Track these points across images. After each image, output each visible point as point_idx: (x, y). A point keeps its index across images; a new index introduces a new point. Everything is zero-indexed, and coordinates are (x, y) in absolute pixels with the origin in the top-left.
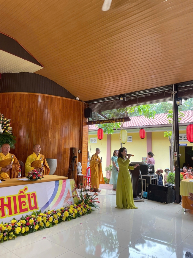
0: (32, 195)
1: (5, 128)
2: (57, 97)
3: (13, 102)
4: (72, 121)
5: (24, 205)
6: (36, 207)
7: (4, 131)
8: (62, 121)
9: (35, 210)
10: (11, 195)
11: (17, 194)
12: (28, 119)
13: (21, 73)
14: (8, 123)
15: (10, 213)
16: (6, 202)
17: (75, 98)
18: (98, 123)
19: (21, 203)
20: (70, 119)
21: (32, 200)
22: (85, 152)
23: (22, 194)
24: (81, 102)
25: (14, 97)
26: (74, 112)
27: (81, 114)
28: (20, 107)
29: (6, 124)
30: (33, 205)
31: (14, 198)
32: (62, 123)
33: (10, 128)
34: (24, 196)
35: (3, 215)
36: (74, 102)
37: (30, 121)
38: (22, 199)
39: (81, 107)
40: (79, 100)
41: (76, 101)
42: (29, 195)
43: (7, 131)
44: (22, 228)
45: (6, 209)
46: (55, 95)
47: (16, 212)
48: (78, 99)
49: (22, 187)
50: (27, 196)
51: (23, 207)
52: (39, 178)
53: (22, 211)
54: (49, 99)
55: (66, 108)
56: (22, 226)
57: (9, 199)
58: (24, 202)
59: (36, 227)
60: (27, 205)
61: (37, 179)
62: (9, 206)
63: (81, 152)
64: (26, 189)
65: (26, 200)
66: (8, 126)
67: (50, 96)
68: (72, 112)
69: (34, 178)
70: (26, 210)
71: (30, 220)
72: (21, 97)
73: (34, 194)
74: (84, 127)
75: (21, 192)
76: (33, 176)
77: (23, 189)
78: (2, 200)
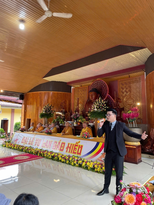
5: (76, 150)
6: (80, 154)
9: (79, 155)
10: (73, 143)
11: (75, 144)
15: (69, 152)
16: (70, 146)
21: (80, 149)
23: (77, 144)
30: (79, 152)
31: (73, 145)
35: (67, 151)
38: (76, 147)
42: (79, 146)
47: (71, 152)
49: (77, 141)
50: (78, 146)
51: (75, 151)
57: (71, 144)
58: (76, 149)
60: (77, 151)
62: (70, 148)
64: (79, 142)
70: (75, 153)
73: (82, 146)
77: (78, 142)
78: (69, 144)
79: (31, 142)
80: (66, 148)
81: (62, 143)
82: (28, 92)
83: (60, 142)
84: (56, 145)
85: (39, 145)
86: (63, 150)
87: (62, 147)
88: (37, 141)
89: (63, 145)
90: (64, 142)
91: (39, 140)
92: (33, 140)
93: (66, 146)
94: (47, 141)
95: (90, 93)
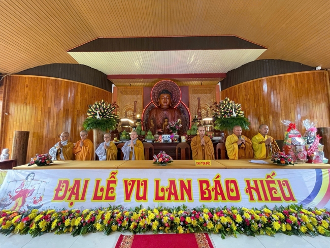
0: (284, 182)
1: (238, 112)
3: (239, 93)
4: (313, 97)
5: (275, 193)
6: (292, 198)
7: (237, 115)
8: (297, 99)
10: (258, 178)
11: (264, 179)
12: (255, 104)
13: (243, 66)
14: (239, 107)
15: (260, 199)
16: (252, 185)
17: (314, 68)
19: (271, 190)
20: (310, 95)
21: (285, 188)
23: (270, 179)
24: (324, 71)
25: (239, 88)
26: (315, 86)
27: (327, 86)
28: (246, 95)
29: (238, 108)
30: (288, 195)
31: (262, 182)
32: (298, 101)
33: (242, 112)
34: (273, 182)
35: (252, 199)
36: (314, 74)
37: (257, 106)
38: (272, 185)
39: (326, 77)
40: (321, 69)
41: (315, 71)
42: (279, 182)
43: (239, 115)
44: (281, 224)
45: (254, 193)
46: (284, 73)
47: (266, 199)
48: (319, 68)
49: (269, 172)
50: (277, 183)
51: (275, 195)
52: (290, 163)
53: (273, 199)
54: (277, 79)
55: (302, 83)
56: (281, 221)
57: (255, 182)
58: (274, 188)
59: (303, 229)
60: (279, 194)
61: (287, 164)
62: (257, 190)
64: (274, 174)
65: (277, 186)
66: (240, 110)
67: (277, 76)
68: (312, 86)
69: (283, 162)
70: (279, 199)
71: (291, 216)
72: (246, 87)
73: (286, 182)
75: (268, 177)
76: (281, 160)
77: (270, 174)
78: (248, 182)
79: (102, 190)
80: (247, 192)
81: (227, 182)
82: (16, 72)
83: (217, 179)
84: (210, 188)
85: (144, 198)
86: (237, 198)
87: (232, 191)
88: (129, 187)
89: (232, 186)
90: (230, 179)
91: (139, 182)
92: (112, 185)
93: (242, 187)
94: (172, 183)
95: (162, 95)
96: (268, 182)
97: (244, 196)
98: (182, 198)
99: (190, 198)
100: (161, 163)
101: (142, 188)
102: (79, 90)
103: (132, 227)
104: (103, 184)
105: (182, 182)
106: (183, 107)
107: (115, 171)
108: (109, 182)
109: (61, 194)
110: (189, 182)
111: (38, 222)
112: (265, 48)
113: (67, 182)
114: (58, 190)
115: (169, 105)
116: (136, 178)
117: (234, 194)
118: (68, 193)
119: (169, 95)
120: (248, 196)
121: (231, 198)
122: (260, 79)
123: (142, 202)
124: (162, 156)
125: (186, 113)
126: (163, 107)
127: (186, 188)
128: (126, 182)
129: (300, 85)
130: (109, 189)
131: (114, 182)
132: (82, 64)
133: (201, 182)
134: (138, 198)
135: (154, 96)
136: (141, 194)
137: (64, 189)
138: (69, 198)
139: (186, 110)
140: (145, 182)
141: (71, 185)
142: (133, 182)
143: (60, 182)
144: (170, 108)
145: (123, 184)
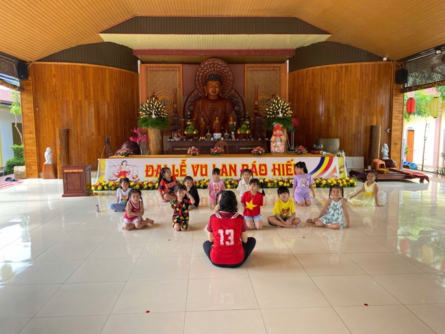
2: (353, 64)
4: (376, 91)
5: (290, 171)
10: (281, 163)
11: (285, 163)
15: (280, 174)
16: (277, 167)
17: (381, 59)
18: (415, 90)
19: (287, 169)
20: (373, 89)
22: (396, 130)
24: (391, 62)
26: (379, 79)
27: (391, 79)
28: (313, 84)
31: (283, 165)
34: (291, 165)
35: (275, 174)
36: (380, 65)
38: (289, 167)
39: (391, 69)
40: (388, 60)
41: (381, 62)
45: (277, 172)
46: (351, 62)
47: (284, 174)
48: (385, 59)
49: (289, 159)
51: (289, 173)
53: (288, 174)
54: (344, 69)
55: (367, 75)
57: (279, 165)
58: (290, 169)
60: (292, 172)
62: (279, 170)
63: (391, 131)
64: (292, 160)
65: (292, 167)
67: (344, 65)
68: (376, 79)
70: (292, 174)
72: (313, 73)
74: (394, 98)
75: (288, 162)
78: (274, 165)
79: (177, 172)
80: (272, 171)
81: (260, 165)
83: (254, 164)
85: (206, 175)
86: (266, 174)
87: (263, 170)
88: (195, 169)
89: (263, 168)
90: (263, 163)
91: (201, 166)
92: (183, 168)
93: (270, 168)
94: (224, 166)
95: (210, 82)
96: (287, 165)
97: (270, 173)
98: (231, 175)
99: (235, 175)
100: (217, 153)
101: (204, 170)
102: (107, 77)
103: (201, 186)
104: (177, 167)
105: (231, 166)
106: (237, 95)
107: (184, 159)
108: (181, 166)
109: (150, 173)
110: (235, 166)
111: (147, 184)
112: (329, 34)
113: (152, 166)
114: (147, 171)
115: (219, 95)
116: (200, 163)
117: (263, 172)
118: (155, 173)
119: (218, 82)
120: (272, 173)
121: (261, 174)
122: (328, 66)
123: (205, 177)
124: (217, 149)
125: (241, 104)
126: (211, 98)
127: (233, 169)
128: (193, 166)
129: (364, 77)
130: (182, 170)
131: (185, 166)
132: (108, 41)
133: (243, 166)
134: (202, 175)
135: (198, 80)
136: (204, 173)
137: (151, 170)
138: (156, 176)
139: (241, 101)
140: (206, 166)
141: (155, 168)
142: (198, 166)
143: (147, 166)
144: (220, 98)
145: (191, 167)
